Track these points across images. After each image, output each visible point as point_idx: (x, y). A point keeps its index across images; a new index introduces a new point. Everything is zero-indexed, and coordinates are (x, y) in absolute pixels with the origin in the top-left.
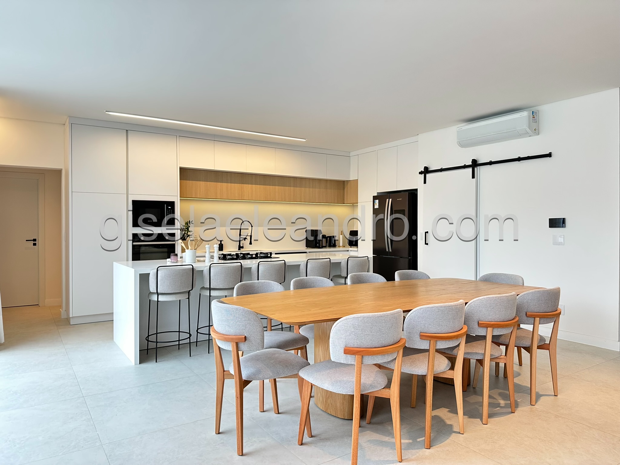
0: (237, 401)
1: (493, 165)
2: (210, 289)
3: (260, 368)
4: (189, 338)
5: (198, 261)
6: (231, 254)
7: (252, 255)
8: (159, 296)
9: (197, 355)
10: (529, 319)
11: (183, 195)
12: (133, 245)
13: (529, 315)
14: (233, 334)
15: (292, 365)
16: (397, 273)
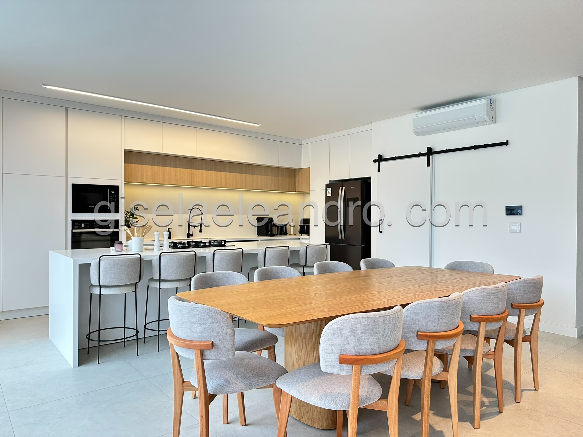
0: (202, 421)
1: (448, 153)
2: (160, 281)
3: (229, 379)
4: (137, 335)
5: (146, 250)
6: (182, 242)
7: (205, 243)
8: (102, 289)
9: (145, 353)
10: (514, 310)
11: (128, 179)
12: (73, 233)
13: (515, 306)
14: (197, 340)
15: (267, 373)
16: (363, 261)
